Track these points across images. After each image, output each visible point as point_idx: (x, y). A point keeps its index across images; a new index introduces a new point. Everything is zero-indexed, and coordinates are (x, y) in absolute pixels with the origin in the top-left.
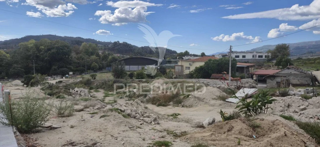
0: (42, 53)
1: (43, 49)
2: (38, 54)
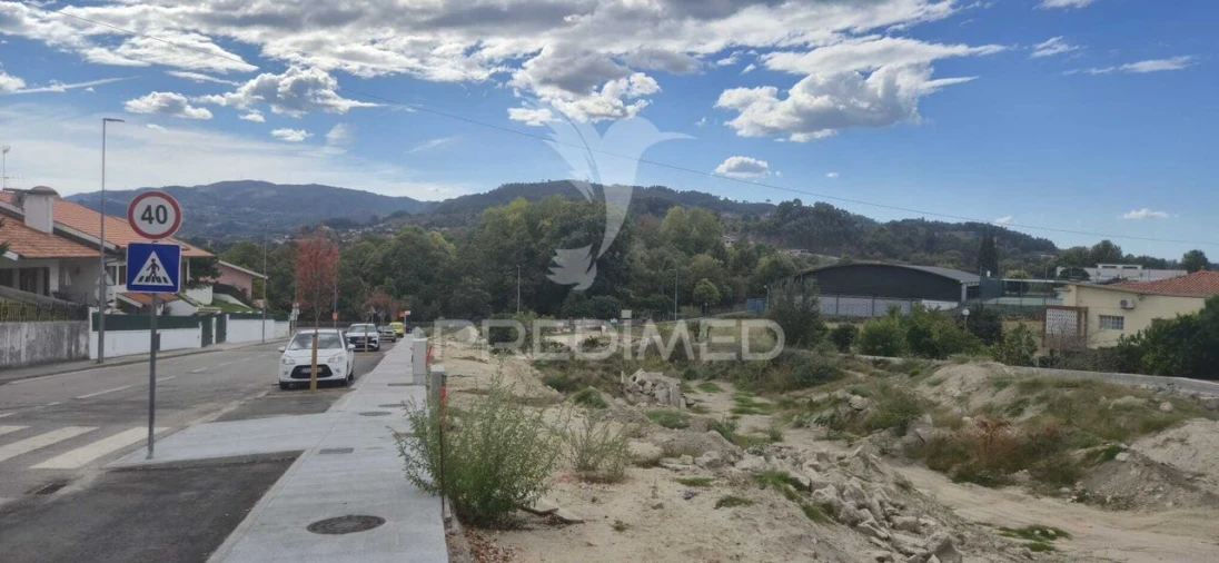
0: (544, 240)
1: (547, 229)
2: (533, 246)
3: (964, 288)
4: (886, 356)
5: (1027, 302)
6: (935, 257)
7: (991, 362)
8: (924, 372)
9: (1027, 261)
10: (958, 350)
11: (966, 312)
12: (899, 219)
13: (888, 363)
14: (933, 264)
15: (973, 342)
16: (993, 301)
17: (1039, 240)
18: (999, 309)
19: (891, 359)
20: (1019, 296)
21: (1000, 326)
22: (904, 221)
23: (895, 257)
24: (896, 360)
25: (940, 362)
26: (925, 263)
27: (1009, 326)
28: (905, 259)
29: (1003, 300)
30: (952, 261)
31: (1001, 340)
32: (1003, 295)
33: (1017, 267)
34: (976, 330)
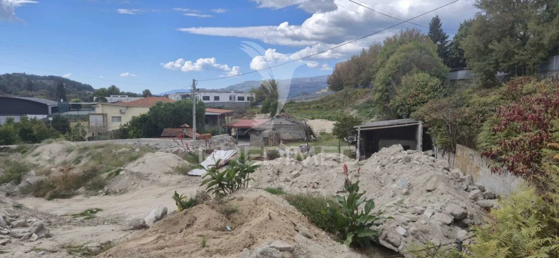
3: (50, 108)
4: (7, 144)
5: (81, 113)
6: (33, 93)
7: (65, 141)
8: (29, 151)
9: (80, 94)
10: (48, 137)
11: (51, 119)
12: (10, 73)
13: (9, 148)
14: (32, 96)
15: (56, 133)
16: (65, 114)
17: (85, 85)
18: (68, 117)
19: (10, 146)
20: (77, 110)
21: (69, 124)
22: (14, 74)
23: (10, 93)
24: (14, 146)
25: (38, 144)
26: (29, 96)
27: (73, 125)
28: (16, 94)
29: (70, 113)
30: (43, 95)
31: (70, 131)
32: (70, 110)
33: (76, 97)
34: (57, 128)
